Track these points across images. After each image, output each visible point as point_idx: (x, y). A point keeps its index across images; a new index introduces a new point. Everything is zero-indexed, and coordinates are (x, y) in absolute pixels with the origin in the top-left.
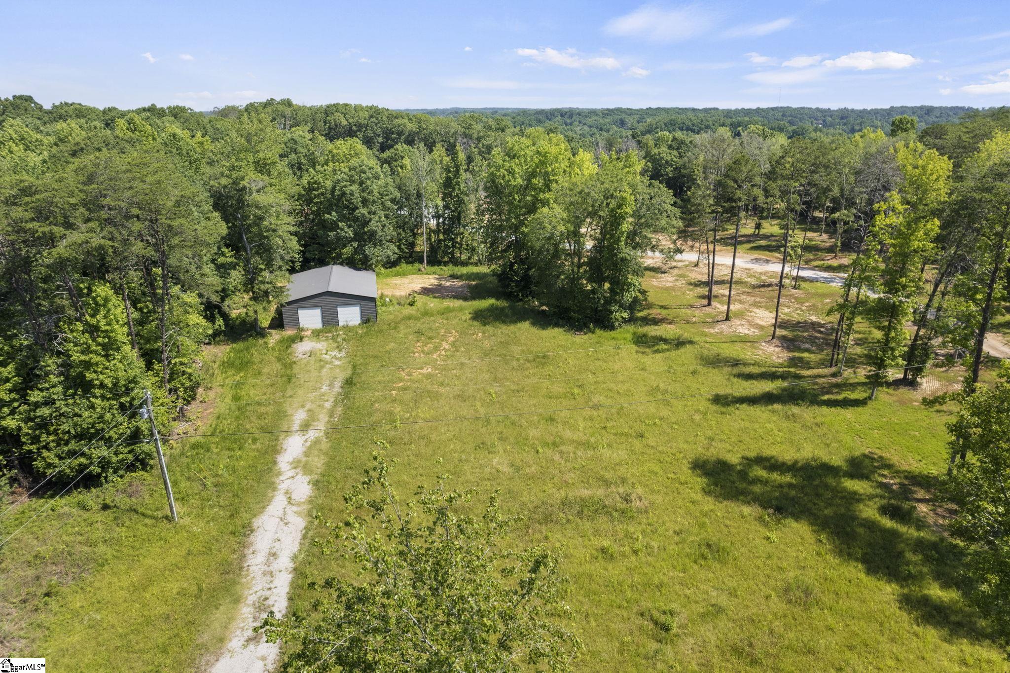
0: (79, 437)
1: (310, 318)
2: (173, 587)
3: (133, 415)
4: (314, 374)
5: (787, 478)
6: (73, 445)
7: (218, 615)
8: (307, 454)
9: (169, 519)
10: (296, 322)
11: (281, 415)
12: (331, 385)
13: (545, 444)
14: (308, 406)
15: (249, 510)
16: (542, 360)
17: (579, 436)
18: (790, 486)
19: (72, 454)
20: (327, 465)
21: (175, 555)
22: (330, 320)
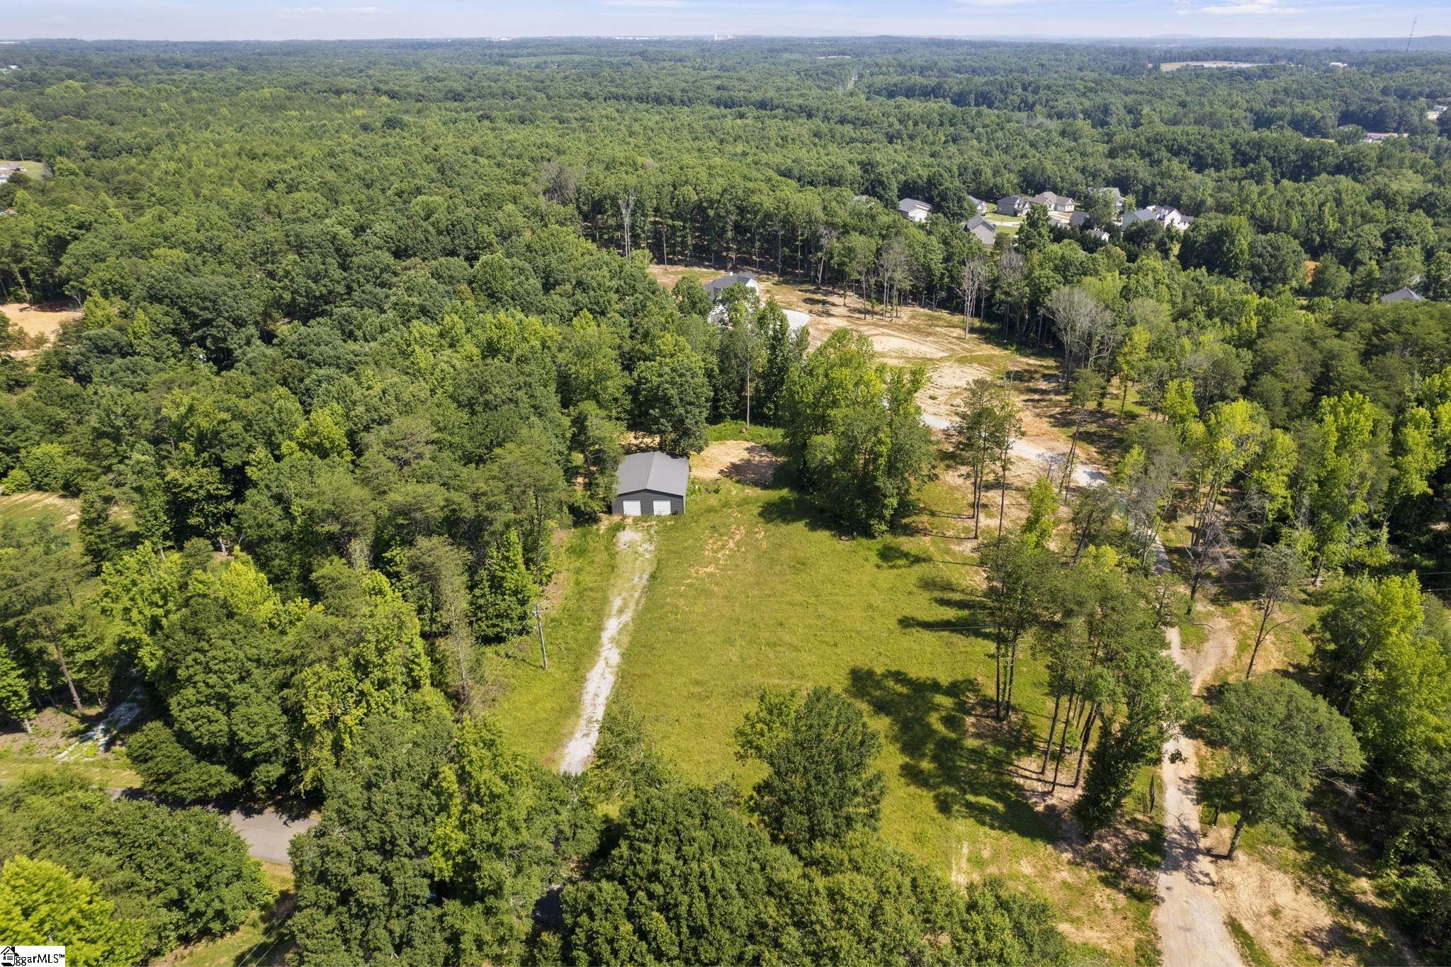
0: (497, 616)
1: (632, 508)
2: (548, 706)
3: (522, 605)
4: (630, 565)
5: (904, 690)
6: (494, 621)
7: (570, 722)
8: (619, 633)
9: (543, 668)
10: (621, 510)
11: (605, 600)
12: (641, 578)
13: (768, 644)
14: (624, 594)
15: (585, 667)
16: (801, 565)
17: (795, 641)
18: (900, 694)
19: (494, 626)
20: (630, 642)
21: (548, 688)
22: (647, 510)
